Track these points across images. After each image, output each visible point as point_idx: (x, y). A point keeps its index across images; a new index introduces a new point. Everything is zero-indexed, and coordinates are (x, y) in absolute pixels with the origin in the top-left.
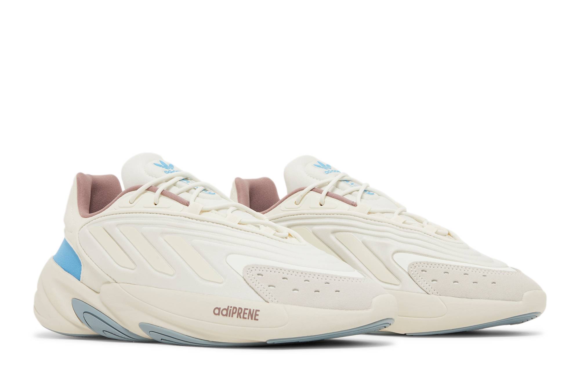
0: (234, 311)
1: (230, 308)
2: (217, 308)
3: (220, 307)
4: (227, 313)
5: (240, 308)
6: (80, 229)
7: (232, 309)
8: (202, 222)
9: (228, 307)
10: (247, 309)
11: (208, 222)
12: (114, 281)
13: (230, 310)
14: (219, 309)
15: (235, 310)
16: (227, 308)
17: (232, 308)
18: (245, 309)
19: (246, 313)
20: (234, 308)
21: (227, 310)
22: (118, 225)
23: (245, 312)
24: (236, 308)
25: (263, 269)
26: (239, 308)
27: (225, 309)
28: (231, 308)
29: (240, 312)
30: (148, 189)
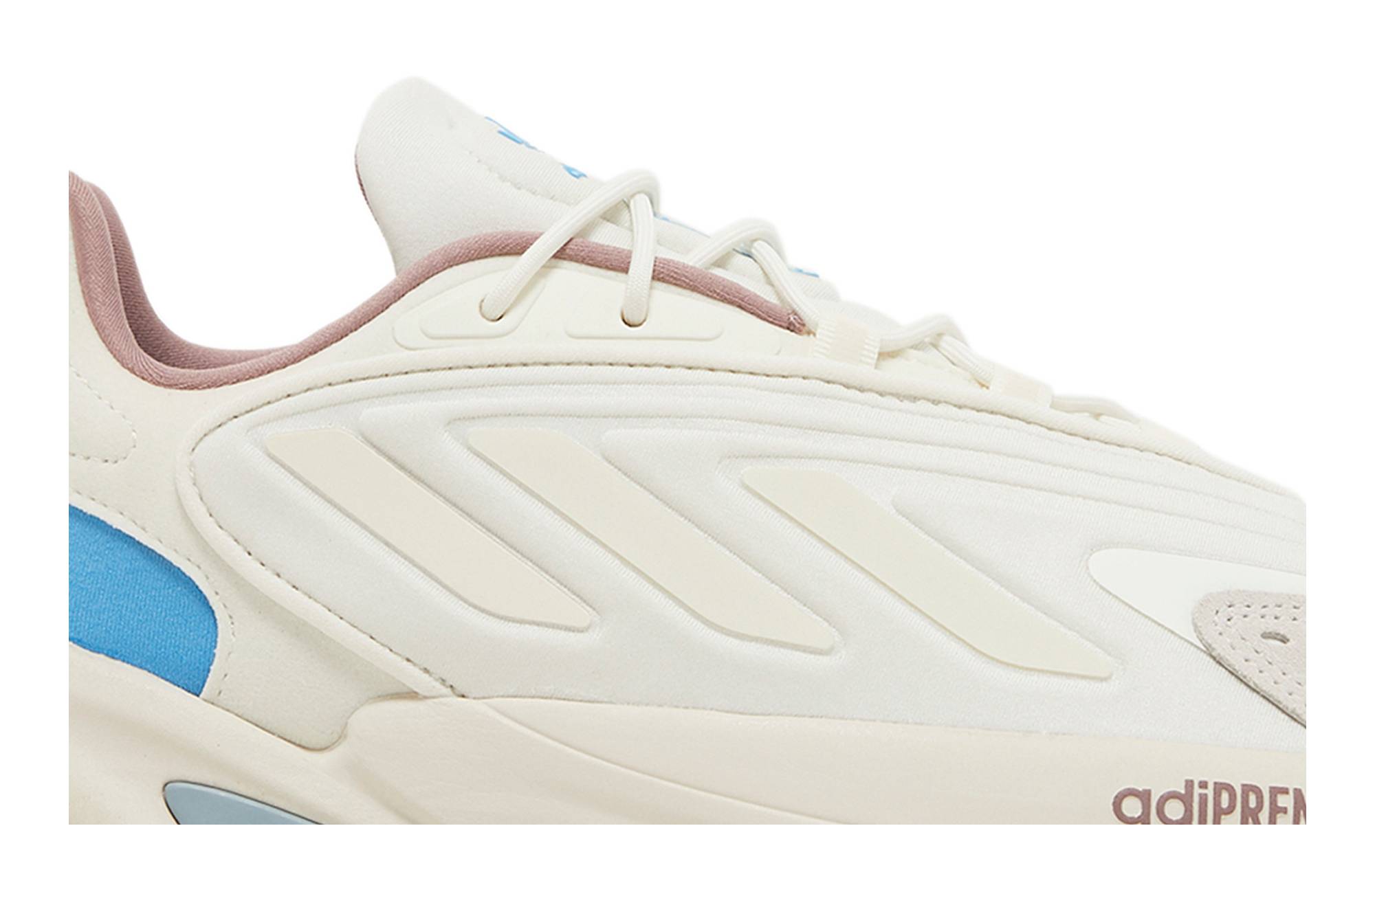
0: (1225, 803)
1: (1197, 791)
2: (1131, 793)
3: (1148, 788)
4: (1191, 812)
5: (1247, 789)
6: (197, 444)
7: (1210, 792)
8: (907, 404)
9: (1189, 784)
10: (1285, 791)
11: (936, 402)
12: (448, 691)
13: (1203, 799)
14: (1144, 796)
15: (1225, 797)
16: (1183, 792)
17: (1211, 786)
18: (1276, 791)
19: (1285, 810)
20: (1220, 787)
21: (1186, 799)
22: (456, 421)
23: (1280, 804)
24: (1229, 788)
25: (1277, 611)
26: (1243, 785)
27: (1173, 795)
28: (1203, 791)
29: (1253, 803)
30: (561, 255)
